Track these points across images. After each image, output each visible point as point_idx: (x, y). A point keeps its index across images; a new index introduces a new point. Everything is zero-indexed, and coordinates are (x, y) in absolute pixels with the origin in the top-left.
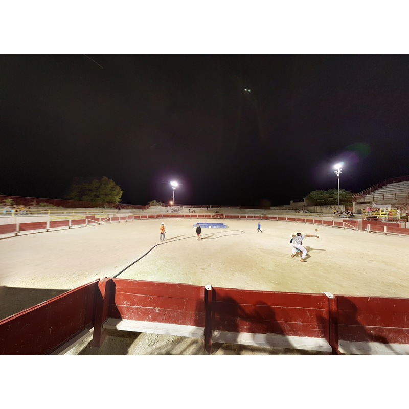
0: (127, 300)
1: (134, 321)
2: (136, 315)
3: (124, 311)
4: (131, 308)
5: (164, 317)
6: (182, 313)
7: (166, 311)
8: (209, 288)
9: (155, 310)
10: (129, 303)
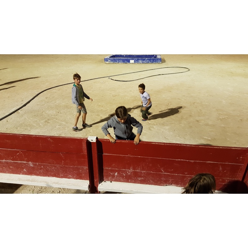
2: (8, 169)
6: (62, 167)
7: (42, 165)
8: (92, 140)
9: (28, 164)
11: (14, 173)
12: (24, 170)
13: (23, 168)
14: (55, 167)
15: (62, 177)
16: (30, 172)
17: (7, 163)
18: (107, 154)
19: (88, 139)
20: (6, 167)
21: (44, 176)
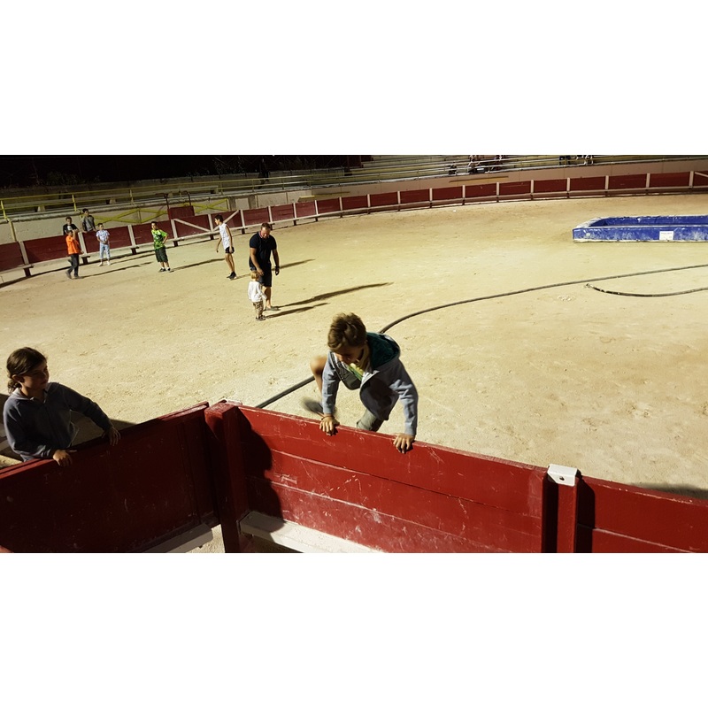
0: (291, 474)
1: (317, 532)
2: (319, 518)
3: (286, 497)
4: (304, 496)
5: (401, 540)
7: (405, 524)
8: (563, 479)
9: (369, 514)
10: (295, 482)
12: (357, 528)
13: (355, 524)
16: (371, 538)
17: (318, 500)
18: (606, 532)
19: (549, 472)
20: (314, 511)
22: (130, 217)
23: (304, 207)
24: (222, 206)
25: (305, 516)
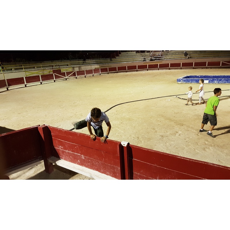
0: (62, 145)
1: (69, 162)
2: (69, 158)
3: (60, 153)
4: (65, 152)
5: (89, 164)
6: (103, 164)
7: (90, 159)
8: (124, 145)
9: (81, 156)
10: (63, 148)
11: (72, 162)
12: (79, 161)
13: (78, 159)
14: (98, 162)
15: (103, 173)
16: (82, 164)
17: (69, 153)
18: (136, 160)
19: (121, 143)
20: (68, 156)
21: (90, 169)
22: (41, 73)
23: (96, 71)
24: (70, 70)
25: (66, 157)
